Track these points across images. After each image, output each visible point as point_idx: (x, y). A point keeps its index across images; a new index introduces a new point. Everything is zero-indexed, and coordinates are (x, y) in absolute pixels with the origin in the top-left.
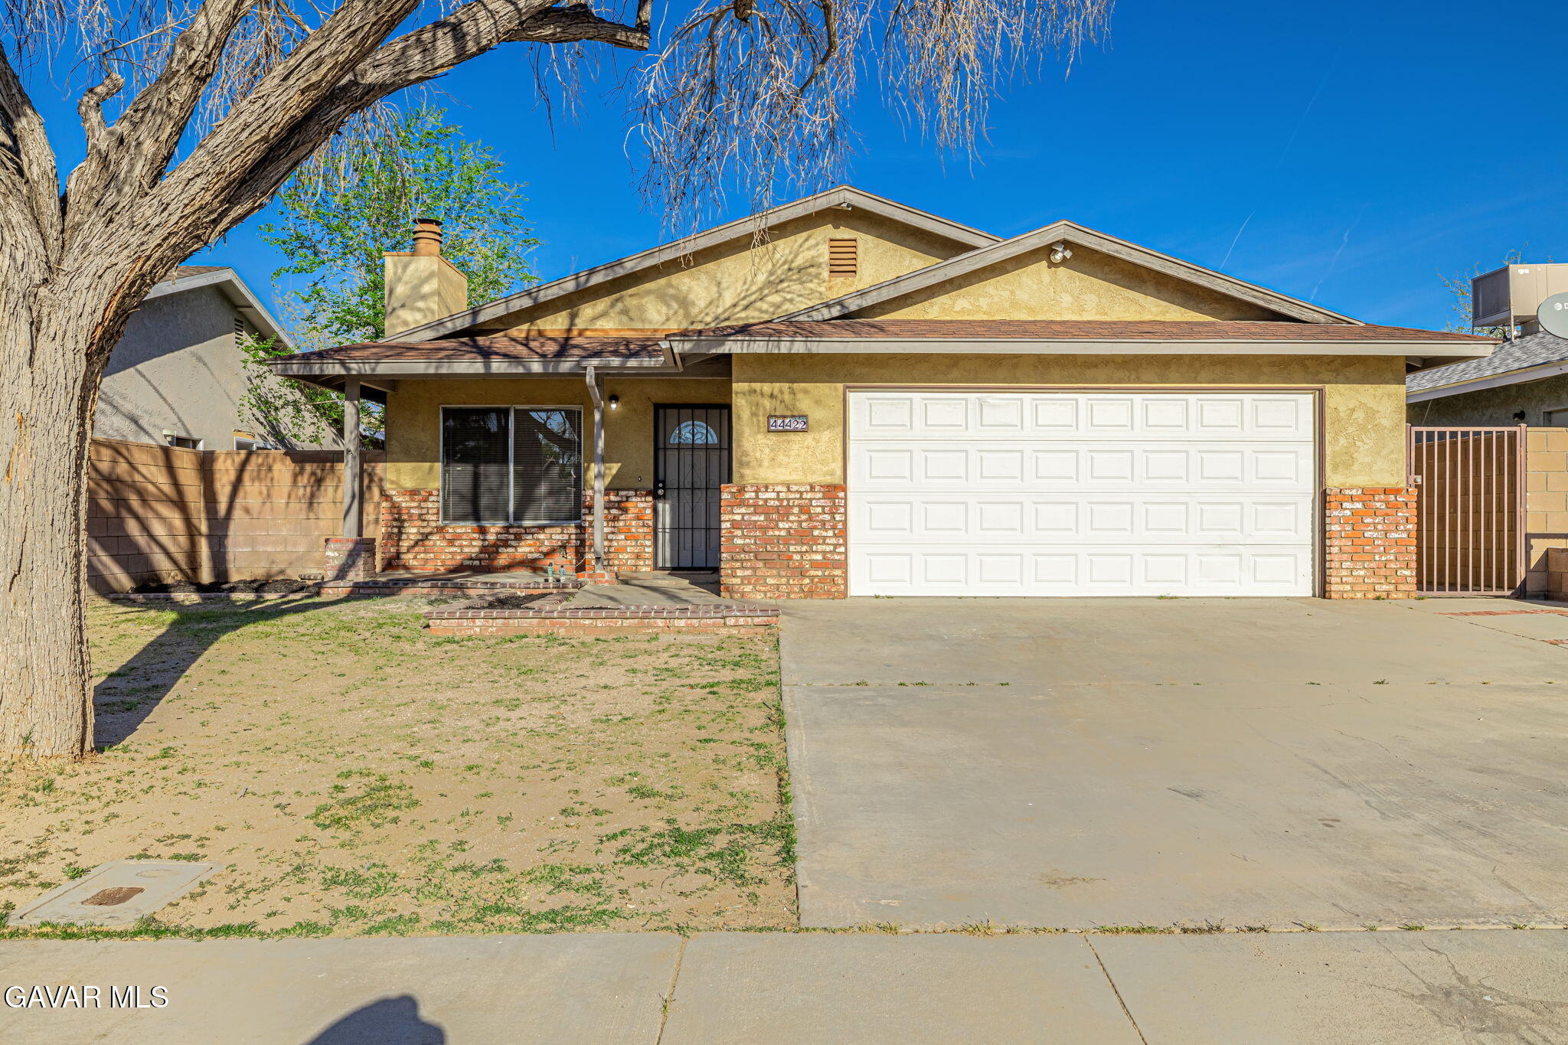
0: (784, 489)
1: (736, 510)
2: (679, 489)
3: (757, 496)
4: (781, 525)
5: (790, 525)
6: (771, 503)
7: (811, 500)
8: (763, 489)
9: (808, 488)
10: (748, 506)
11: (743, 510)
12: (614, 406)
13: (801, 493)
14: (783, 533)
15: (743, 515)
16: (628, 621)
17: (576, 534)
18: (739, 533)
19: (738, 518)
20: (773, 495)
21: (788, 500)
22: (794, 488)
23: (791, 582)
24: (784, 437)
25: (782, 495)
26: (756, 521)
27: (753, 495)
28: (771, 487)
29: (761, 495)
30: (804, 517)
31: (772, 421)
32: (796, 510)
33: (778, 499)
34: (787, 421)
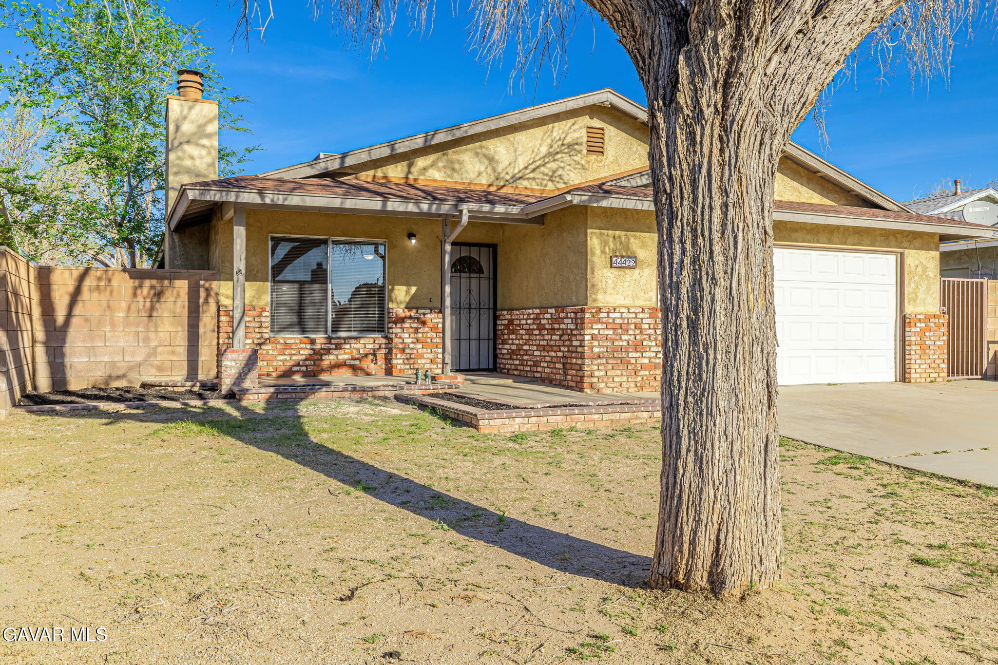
0: (626, 311)
1: (595, 326)
2: (460, 308)
3: (608, 316)
4: (624, 337)
5: (629, 337)
6: (617, 321)
7: (642, 319)
8: (612, 311)
9: (641, 310)
10: (603, 323)
11: (599, 326)
12: (414, 241)
13: (636, 314)
14: (625, 344)
15: (599, 330)
16: (624, 414)
17: (385, 344)
18: (596, 343)
19: (596, 332)
20: (619, 315)
21: (628, 319)
22: (632, 310)
23: (630, 380)
24: (622, 272)
25: (624, 315)
26: (607, 335)
27: (605, 315)
28: (618, 309)
29: (611, 315)
30: (638, 332)
31: (614, 259)
32: (633, 327)
33: (622, 318)
34: (623, 260)
